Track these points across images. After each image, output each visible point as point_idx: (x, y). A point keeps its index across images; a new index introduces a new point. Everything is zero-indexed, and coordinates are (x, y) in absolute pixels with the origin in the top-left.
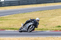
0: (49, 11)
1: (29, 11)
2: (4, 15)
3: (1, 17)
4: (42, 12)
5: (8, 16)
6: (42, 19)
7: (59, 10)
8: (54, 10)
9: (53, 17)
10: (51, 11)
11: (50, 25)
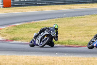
1: (79, 14)
2: (40, 20)
3: (36, 22)
5: (46, 20)
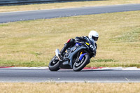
0: (47, 20)
4: (30, 23)
6: (30, 40)
7: (70, 19)
8: (58, 19)
9: (55, 36)
10: (52, 20)
11: (48, 54)
